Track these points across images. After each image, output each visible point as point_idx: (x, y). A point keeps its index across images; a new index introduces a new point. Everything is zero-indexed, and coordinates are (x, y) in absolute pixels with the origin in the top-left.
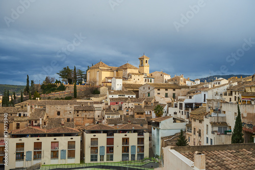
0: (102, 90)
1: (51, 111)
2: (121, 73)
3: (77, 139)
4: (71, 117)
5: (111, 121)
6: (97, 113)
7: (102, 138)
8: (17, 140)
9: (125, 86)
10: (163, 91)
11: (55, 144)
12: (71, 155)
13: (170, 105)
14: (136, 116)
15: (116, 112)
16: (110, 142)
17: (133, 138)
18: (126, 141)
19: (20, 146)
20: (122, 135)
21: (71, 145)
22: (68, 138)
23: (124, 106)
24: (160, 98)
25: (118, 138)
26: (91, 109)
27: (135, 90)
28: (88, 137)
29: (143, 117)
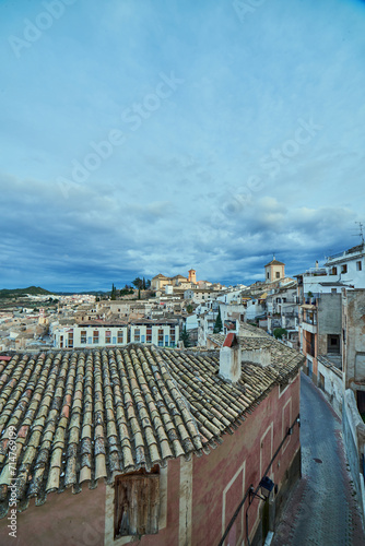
0: (158, 294)
1: (114, 308)
2: (174, 281)
3: (125, 330)
4: (128, 313)
5: (155, 317)
6: (147, 311)
7: (143, 330)
8: (82, 329)
9: (174, 290)
10: (200, 294)
11: (108, 332)
12: (120, 340)
13: (203, 304)
14: (175, 313)
15: (161, 310)
16: (149, 332)
17: (167, 329)
18: (161, 332)
19: (84, 333)
20: (159, 327)
21: (120, 334)
22: (118, 329)
23: (168, 305)
24: (197, 299)
25: (155, 329)
26: (143, 307)
27: (181, 294)
28: (133, 328)
29: (180, 314)
